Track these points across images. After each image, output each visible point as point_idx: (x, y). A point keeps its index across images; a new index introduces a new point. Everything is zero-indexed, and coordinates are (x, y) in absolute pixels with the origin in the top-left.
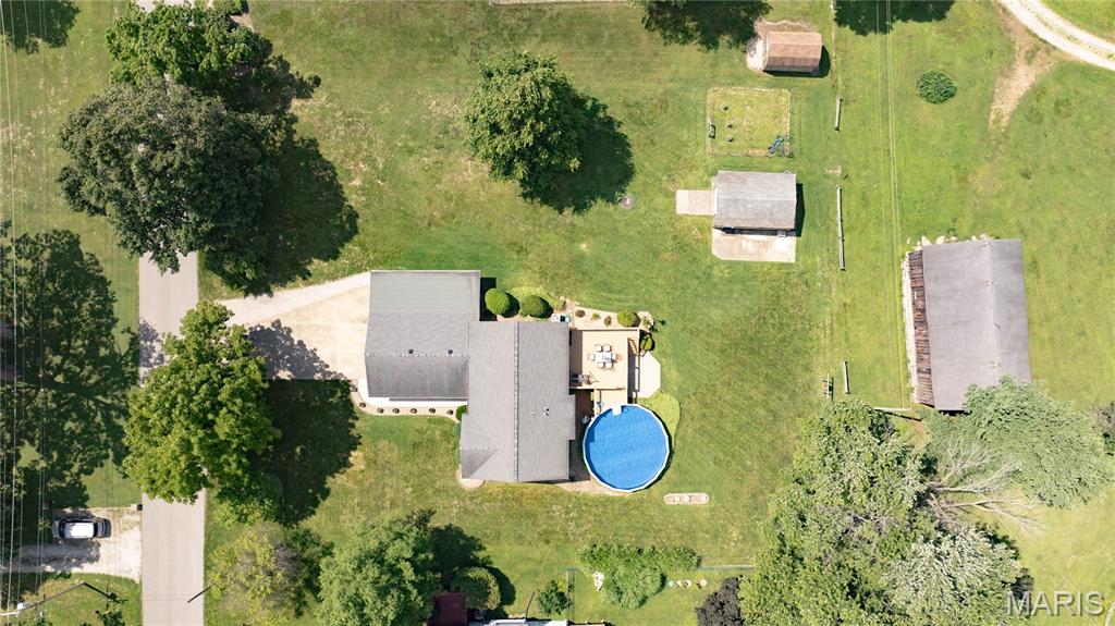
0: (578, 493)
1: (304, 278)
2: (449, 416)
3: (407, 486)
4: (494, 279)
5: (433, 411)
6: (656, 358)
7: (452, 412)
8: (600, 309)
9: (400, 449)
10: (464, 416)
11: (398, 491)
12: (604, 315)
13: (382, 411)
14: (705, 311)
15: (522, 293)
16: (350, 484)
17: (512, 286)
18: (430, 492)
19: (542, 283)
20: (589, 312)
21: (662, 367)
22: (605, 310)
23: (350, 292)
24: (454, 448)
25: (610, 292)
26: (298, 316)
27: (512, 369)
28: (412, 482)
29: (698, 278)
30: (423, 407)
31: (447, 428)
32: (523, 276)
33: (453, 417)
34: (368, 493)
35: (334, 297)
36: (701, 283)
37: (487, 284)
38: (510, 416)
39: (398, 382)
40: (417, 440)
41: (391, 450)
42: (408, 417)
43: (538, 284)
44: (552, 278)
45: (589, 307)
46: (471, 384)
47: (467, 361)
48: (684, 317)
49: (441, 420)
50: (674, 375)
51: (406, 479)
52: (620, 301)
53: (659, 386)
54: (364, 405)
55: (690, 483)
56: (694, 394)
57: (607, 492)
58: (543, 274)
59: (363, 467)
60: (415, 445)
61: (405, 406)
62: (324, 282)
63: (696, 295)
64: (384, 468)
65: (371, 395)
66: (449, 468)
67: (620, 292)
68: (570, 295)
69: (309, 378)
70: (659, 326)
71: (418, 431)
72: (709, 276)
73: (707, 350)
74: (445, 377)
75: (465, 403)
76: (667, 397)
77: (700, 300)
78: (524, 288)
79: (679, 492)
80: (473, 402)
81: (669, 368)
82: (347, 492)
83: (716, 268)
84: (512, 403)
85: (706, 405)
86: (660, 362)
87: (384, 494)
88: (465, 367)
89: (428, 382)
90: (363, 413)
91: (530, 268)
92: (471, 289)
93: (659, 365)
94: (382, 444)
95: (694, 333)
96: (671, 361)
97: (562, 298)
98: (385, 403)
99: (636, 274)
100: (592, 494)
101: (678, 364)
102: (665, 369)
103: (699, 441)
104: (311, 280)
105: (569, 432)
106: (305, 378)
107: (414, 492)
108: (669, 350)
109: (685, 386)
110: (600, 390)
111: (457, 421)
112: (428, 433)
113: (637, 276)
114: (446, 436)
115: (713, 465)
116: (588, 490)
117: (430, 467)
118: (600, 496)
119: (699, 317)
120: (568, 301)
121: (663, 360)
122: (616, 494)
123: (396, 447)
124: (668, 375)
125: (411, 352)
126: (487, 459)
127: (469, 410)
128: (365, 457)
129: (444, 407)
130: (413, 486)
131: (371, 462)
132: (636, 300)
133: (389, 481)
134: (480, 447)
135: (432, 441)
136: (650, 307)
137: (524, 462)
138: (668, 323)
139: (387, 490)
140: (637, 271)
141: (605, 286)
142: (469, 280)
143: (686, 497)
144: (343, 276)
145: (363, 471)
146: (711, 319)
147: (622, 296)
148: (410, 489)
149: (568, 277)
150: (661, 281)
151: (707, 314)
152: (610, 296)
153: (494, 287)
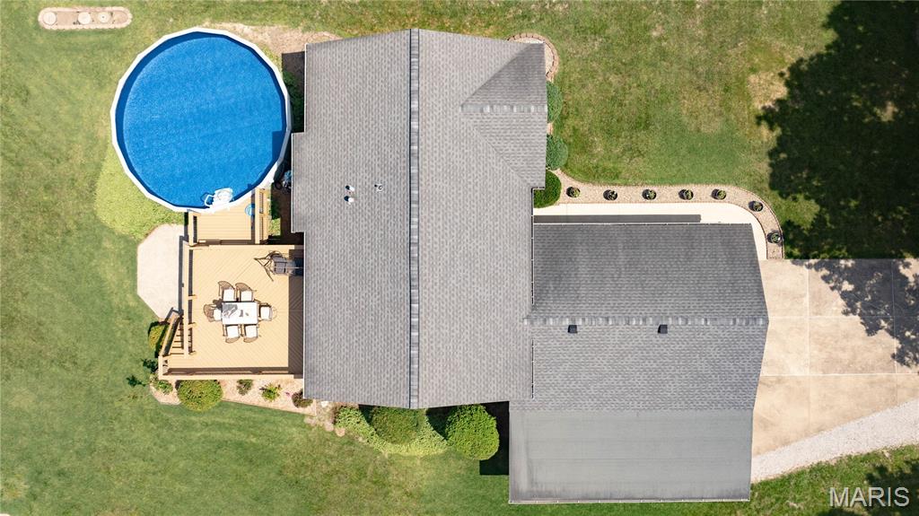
0: (308, 28)
1: (882, 469)
2: (575, 184)
3: (660, 39)
4: (483, 472)
5: (610, 196)
6: (147, 307)
7: (570, 192)
8: (262, 410)
9: (679, 114)
10: (540, 183)
11: (680, 31)
12: (254, 397)
13: (716, 194)
14: (46, 406)
15: (424, 446)
16: (778, 43)
17: (445, 457)
18: (613, 29)
19: (384, 463)
20: (284, 403)
21: (134, 287)
22: (252, 408)
23: (786, 443)
24: (563, 118)
25: (240, 444)
26: (893, 390)
27: (428, 295)
28: (651, 48)
29: (61, 474)
30: (630, 205)
31: (580, 160)
32: (423, 477)
33: (566, 182)
34: (740, 26)
35: (819, 430)
36: (54, 462)
37: (498, 465)
38: (432, 182)
39: (689, 258)
40: (642, 134)
41: (693, 114)
42: (662, 181)
43: (391, 461)
44: (361, 473)
45: (284, 413)
46: (525, 258)
47: (534, 308)
48: (90, 393)
49: (591, 175)
50: (110, 273)
51: (663, 54)
52: (220, 426)
53: (141, 249)
54: (753, 207)
55: (78, 51)
56: (68, 232)
57: (247, 29)
58: (380, 482)
59: (753, 78)
60: (644, 123)
61: (667, 205)
62: (841, 460)
63: (65, 435)
64: (709, 76)
65: (747, 229)
66: (575, 76)
67: (221, 445)
68: (326, 439)
69: (866, 263)
70: (141, 373)
71: (640, 154)
72: (37, 477)
73: (40, 324)
74: (583, 270)
75: (538, 212)
76: (121, 227)
77: (57, 428)
78: (421, 454)
79: (102, 32)
80: (518, 215)
81: (120, 286)
82: (782, 28)
83: (21, 495)
84: (424, 212)
85: (46, 209)
86: (138, 299)
87: (707, 24)
88: (539, 295)
89: (622, 259)
90: (755, 189)
91: (410, 495)
92: (529, 461)
93: (140, 292)
94: (716, 126)
95: (67, 358)
96: (116, 301)
97: (341, 432)
98: (713, 213)
99: (188, 482)
100: (279, 26)
101: (102, 295)
102: (128, 282)
103: (61, 136)
104: (867, 467)
105: (306, 148)
106: (874, 262)
107: (647, 28)
108: (120, 322)
109: (87, 248)
110: (252, 242)
111: (557, 173)
112: (618, 151)
113: (185, 477)
114: (581, 144)
115: (31, 88)
116: (288, 35)
117: (613, 79)
118: (263, 21)
119: (55, 392)
120: (329, 426)
121: (132, 304)
122: (229, 25)
123: (685, 119)
124: (123, 270)
125: (662, 329)
126: (486, 87)
127: (528, 198)
128: (749, 99)
129: (586, 203)
130: (649, 41)
131: (735, 88)
132: (187, 426)
133: (698, 51)
134: (501, 113)
135: (609, 133)
136: (160, 414)
137: (398, 76)
138: (121, 379)
139: (701, 33)
140: (185, 488)
141: (251, 457)
142: (532, 482)
143: (86, 20)
144: (800, 474)
145: (753, 70)
146: (33, 389)
147: (217, 434)
148: (655, 34)
149: (329, 475)
150: (138, 466)
151: (40, 398)
152: (242, 437)
153: (482, 463)
